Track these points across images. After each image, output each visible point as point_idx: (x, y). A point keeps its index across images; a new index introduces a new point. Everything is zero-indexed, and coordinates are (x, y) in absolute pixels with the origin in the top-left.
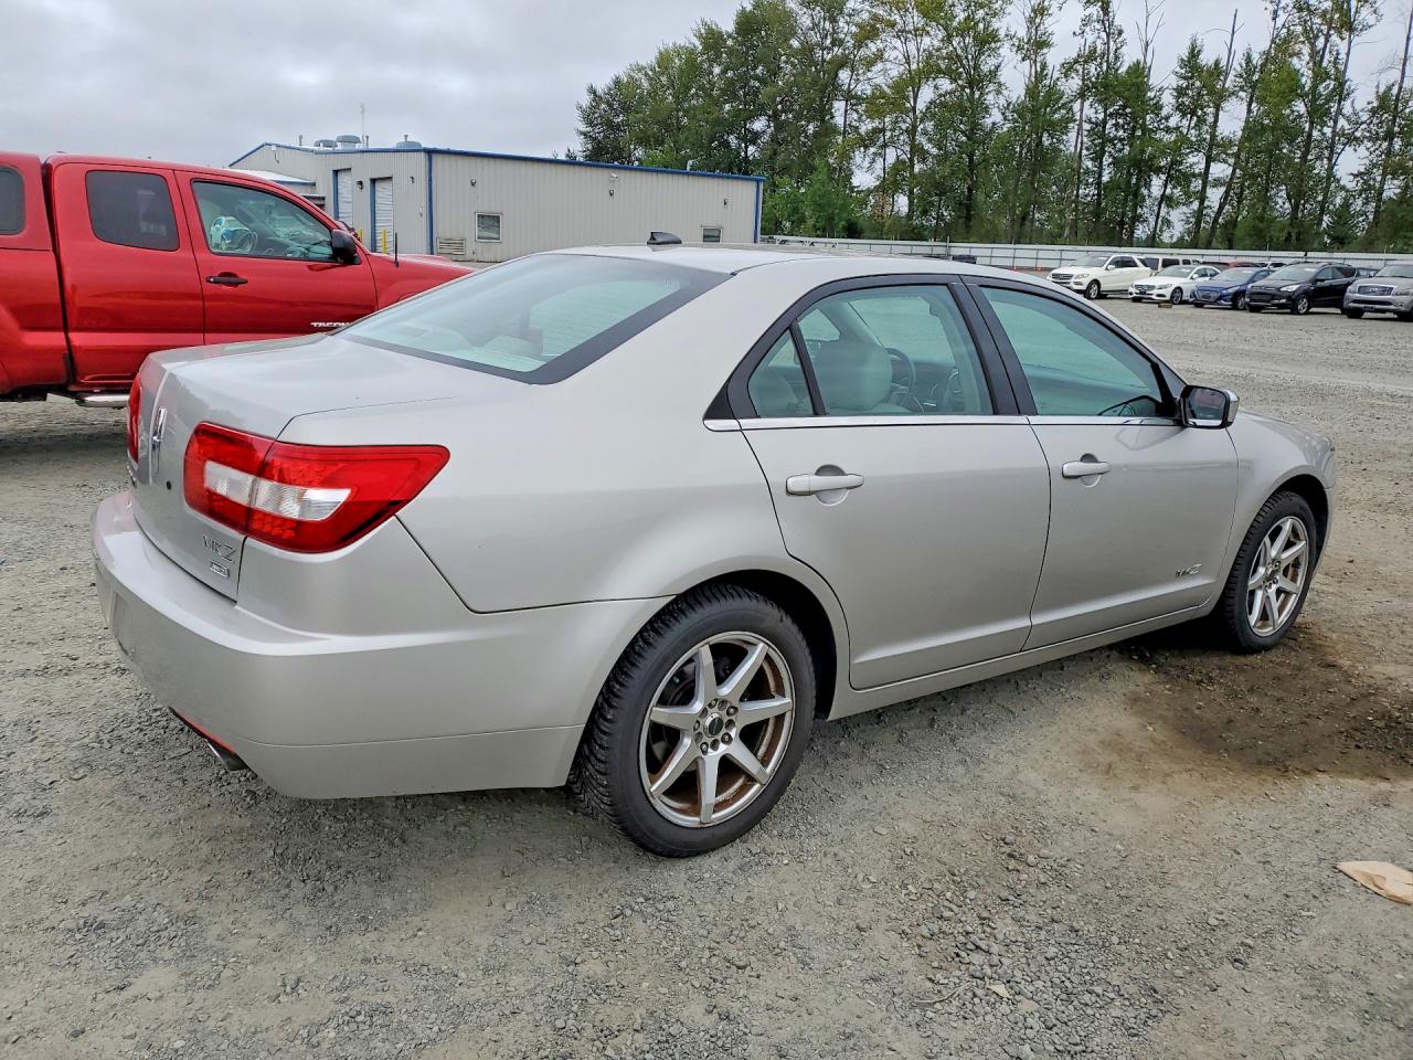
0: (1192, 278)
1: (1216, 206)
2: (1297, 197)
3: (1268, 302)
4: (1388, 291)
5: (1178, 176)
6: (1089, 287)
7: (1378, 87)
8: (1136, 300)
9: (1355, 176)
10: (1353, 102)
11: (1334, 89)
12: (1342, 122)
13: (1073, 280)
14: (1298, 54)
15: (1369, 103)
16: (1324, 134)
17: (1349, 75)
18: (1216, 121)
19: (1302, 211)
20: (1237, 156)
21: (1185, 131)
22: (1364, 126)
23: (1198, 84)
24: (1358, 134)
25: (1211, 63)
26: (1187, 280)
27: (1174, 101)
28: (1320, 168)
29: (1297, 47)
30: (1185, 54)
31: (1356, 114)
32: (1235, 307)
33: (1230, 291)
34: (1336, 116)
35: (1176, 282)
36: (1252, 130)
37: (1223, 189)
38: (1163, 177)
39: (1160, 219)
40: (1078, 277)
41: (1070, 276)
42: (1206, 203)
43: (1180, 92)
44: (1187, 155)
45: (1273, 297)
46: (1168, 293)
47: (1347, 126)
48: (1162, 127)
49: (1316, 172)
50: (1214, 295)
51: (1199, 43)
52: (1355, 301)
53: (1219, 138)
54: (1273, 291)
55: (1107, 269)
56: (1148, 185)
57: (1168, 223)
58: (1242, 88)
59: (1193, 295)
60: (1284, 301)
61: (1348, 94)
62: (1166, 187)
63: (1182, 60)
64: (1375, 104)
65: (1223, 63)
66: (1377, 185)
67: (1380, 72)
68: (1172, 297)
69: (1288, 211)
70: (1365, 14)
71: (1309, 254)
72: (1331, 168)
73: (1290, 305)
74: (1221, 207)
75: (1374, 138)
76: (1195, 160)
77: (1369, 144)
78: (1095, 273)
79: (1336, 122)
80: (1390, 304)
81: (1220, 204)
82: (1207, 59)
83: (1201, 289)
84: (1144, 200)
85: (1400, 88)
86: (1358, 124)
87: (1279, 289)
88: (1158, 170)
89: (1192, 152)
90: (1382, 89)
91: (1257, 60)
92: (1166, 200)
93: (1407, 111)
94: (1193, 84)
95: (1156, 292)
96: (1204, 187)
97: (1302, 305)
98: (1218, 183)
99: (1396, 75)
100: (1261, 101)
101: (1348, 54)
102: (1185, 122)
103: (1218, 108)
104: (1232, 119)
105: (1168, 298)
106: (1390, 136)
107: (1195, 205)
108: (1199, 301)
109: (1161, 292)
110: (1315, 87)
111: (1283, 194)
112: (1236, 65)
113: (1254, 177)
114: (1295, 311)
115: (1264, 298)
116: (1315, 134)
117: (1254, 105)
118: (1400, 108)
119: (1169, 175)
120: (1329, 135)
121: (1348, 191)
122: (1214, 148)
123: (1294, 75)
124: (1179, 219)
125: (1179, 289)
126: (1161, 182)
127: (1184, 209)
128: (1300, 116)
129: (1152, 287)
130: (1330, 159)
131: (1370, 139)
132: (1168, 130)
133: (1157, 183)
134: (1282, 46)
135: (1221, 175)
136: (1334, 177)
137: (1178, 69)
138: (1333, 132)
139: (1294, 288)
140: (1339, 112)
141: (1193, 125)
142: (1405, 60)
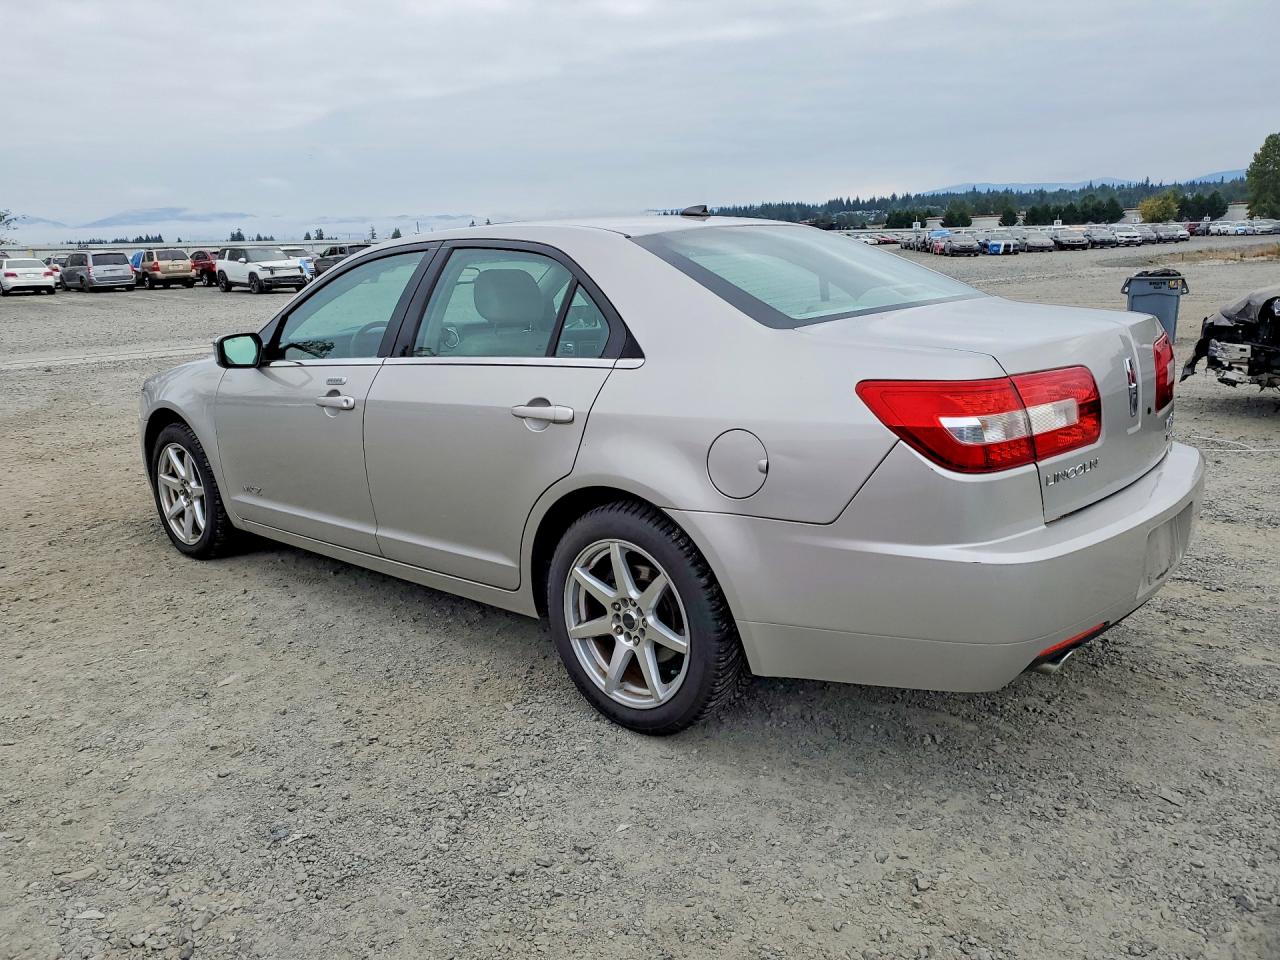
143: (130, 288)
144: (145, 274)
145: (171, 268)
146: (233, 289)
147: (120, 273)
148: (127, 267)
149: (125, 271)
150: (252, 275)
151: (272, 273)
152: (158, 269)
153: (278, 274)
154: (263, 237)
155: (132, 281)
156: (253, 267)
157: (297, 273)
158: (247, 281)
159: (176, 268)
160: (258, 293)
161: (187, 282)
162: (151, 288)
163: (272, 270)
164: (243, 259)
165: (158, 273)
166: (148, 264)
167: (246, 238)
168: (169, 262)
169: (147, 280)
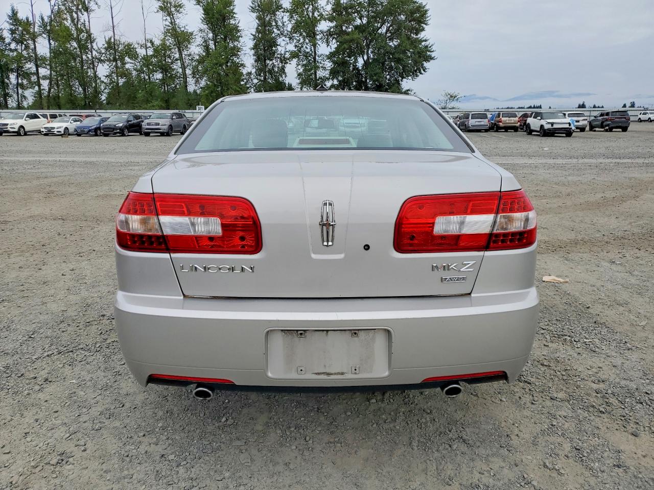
0: (71, 123)
1: (47, 88)
2: (84, 85)
3: (112, 131)
4: (158, 124)
5: (23, 74)
6: (19, 129)
7: (105, 38)
8: (46, 135)
9: (106, 77)
10: (97, 44)
11: (87, 38)
12: (94, 53)
13: (9, 126)
14: (67, 19)
15: (103, 45)
16: (88, 58)
17: (92, 31)
18: (35, 48)
19: (88, 92)
20: (50, 65)
21: (20, 51)
22: (104, 55)
23: (20, 28)
24: (102, 58)
25: (24, 18)
26: (69, 123)
27: (10, 36)
28: (90, 73)
29: (65, 16)
30: (10, 13)
31: (99, 50)
32: (96, 135)
33: (93, 128)
34: (91, 49)
35: (64, 125)
36: (55, 53)
37: (48, 81)
38: (15, 74)
39: (20, 95)
40: (11, 124)
41: (7, 125)
42: (42, 88)
43: (13, 32)
44: (25, 63)
45: (114, 129)
46: (62, 130)
47: (97, 55)
48: (7, 48)
49: (89, 74)
50: (86, 130)
51: (15, 8)
52: (146, 129)
53: (39, 56)
54: (113, 127)
55: (25, 120)
56: (8, 78)
57: (25, 97)
58: (43, 33)
59: (76, 130)
60: (118, 131)
61: (94, 40)
62: (18, 79)
63: (9, 16)
64: (106, 45)
65: (31, 19)
66: (116, 81)
67: (104, 31)
68: (65, 132)
69: (82, 92)
70: (92, 5)
71: (97, 111)
72: (95, 72)
73: (122, 132)
74: (50, 90)
75: (109, 60)
76: (30, 66)
77: (108, 63)
78: (20, 122)
79: (91, 52)
80: (160, 129)
81: (49, 88)
82: (22, 16)
83: (78, 127)
84: (8, 86)
85: (114, 39)
86: (100, 53)
87: (115, 126)
88: (12, 70)
89: (27, 62)
90: (107, 39)
91: (46, 19)
92: (19, 85)
93: (119, 49)
94: (18, 29)
95: (56, 130)
96: (38, 80)
97: (126, 132)
98: (45, 78)
99: (111, 34)
100: (55, 40)
101: (89, 22)
102: (19, 47)
103: (34, 42)
104: (43, 47)
105: (63, 133)
106: (115, 60)
107: (37, 88)
108: (79, 133)
109: (59, 130)
110: (78, 35)
111: (77, 83)
112: (37, 21)
113: (62, 75)
114: (123, 135)
115: (110, 130)
116: (84, 57)
117: (51, 41)
118: (116, 48)
119: (18, 74)
120: (90, 58)
121: (105, 83)
122: (39, 61)
123: (67, 29)
124: (30, 95)
125: (66, 129)
126: (14, 77)
127: (31, 90)
128: (76, 48)
129: (54, 128)
130: (93, 69)
131: (108, 60)
132: (11, 50)
133: (13, 77)
134: (57, 15)
135: (46, 74)
136: (98, 77)
137: (8, 20)
138: (92, 56)
139: (121, 125)
140: (92, 47)
141: (23, 49)
142: (113, 27)
143: (486, 131)
144: (495, 124)
145: (507, 121)
146: (533, 133)
147: (482, 123)
148: (486, 120)
149: (485, 122)
150: (542, 126)
151: (552, 125)
152: (501, 122)
153: (555, 126)
154: (597, 106)
155: (487, 127)
156: (543, 122)
157: (567, 126)
158: (539, 129)
159: (510, 122)
160: (542, 136)
161: (515, 129)
162: (497, 131)
163: (552, 124)
164: (539, 118)
165: (501, 124)
166: (498, 119)
167: (587, 106)
168: (507, 118)
169: (495, 127)
